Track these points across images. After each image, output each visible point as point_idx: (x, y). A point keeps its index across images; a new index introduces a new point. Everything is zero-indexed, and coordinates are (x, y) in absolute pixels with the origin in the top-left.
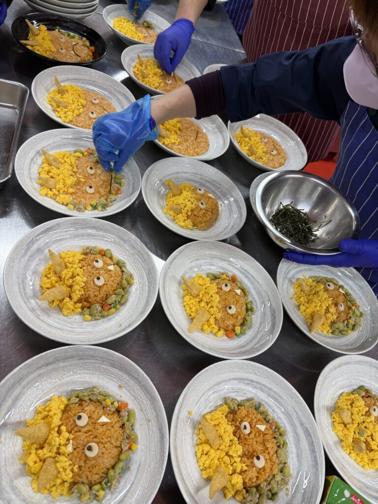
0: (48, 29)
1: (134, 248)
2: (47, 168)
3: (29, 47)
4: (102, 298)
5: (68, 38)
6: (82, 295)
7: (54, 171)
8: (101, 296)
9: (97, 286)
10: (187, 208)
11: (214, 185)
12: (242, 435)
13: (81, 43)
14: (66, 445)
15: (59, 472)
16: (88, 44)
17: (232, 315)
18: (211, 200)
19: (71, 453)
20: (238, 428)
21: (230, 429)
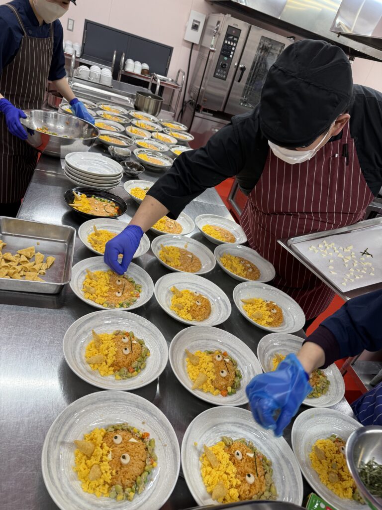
0: (87, 197)
1: (150, 330)
2: (89, 281)
3: (75, 208)
4: (128, 363)
5: (100, 202)
6: (114, 361)
7: (94, 282)
8: (127, 362)
9: (124, 355)
10: (187, 305)
11: (206, 291)
12: (236, 461)
13: (109, 204)
14: (107, 455)
15: (102, 473)
16: (114, 204)
17: (225, 378)
18: (204, 300)
19: (110, 461)
20: (232, 455)
21: (227, 456)
